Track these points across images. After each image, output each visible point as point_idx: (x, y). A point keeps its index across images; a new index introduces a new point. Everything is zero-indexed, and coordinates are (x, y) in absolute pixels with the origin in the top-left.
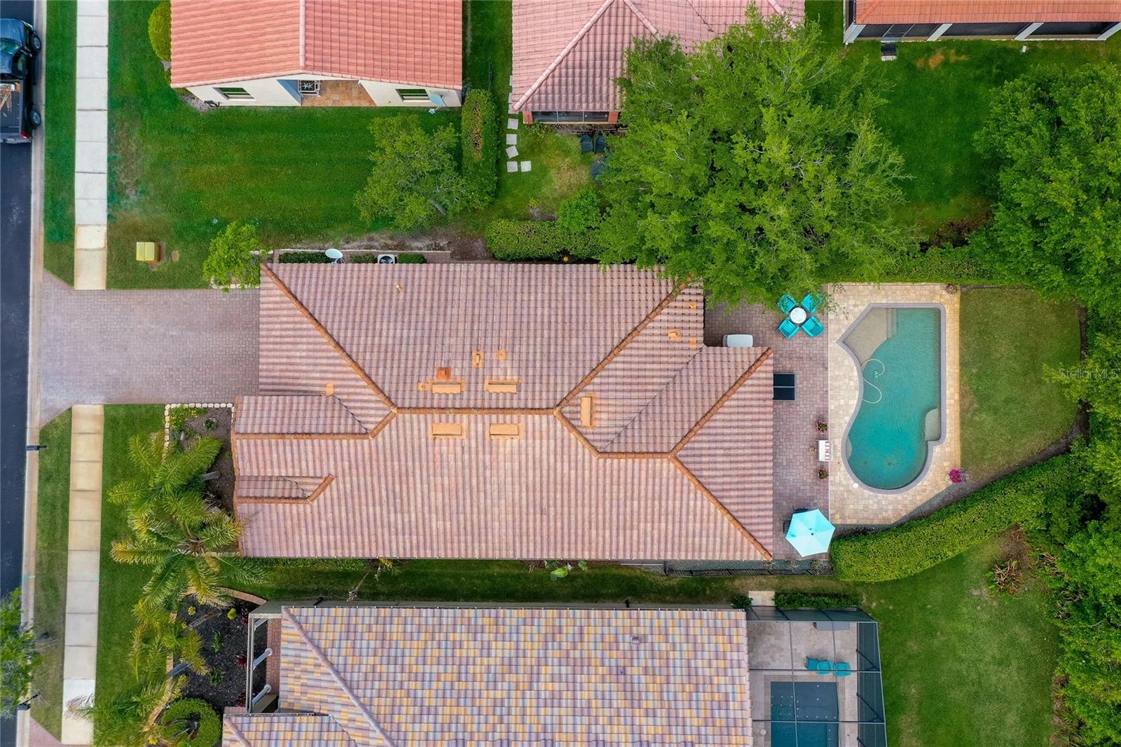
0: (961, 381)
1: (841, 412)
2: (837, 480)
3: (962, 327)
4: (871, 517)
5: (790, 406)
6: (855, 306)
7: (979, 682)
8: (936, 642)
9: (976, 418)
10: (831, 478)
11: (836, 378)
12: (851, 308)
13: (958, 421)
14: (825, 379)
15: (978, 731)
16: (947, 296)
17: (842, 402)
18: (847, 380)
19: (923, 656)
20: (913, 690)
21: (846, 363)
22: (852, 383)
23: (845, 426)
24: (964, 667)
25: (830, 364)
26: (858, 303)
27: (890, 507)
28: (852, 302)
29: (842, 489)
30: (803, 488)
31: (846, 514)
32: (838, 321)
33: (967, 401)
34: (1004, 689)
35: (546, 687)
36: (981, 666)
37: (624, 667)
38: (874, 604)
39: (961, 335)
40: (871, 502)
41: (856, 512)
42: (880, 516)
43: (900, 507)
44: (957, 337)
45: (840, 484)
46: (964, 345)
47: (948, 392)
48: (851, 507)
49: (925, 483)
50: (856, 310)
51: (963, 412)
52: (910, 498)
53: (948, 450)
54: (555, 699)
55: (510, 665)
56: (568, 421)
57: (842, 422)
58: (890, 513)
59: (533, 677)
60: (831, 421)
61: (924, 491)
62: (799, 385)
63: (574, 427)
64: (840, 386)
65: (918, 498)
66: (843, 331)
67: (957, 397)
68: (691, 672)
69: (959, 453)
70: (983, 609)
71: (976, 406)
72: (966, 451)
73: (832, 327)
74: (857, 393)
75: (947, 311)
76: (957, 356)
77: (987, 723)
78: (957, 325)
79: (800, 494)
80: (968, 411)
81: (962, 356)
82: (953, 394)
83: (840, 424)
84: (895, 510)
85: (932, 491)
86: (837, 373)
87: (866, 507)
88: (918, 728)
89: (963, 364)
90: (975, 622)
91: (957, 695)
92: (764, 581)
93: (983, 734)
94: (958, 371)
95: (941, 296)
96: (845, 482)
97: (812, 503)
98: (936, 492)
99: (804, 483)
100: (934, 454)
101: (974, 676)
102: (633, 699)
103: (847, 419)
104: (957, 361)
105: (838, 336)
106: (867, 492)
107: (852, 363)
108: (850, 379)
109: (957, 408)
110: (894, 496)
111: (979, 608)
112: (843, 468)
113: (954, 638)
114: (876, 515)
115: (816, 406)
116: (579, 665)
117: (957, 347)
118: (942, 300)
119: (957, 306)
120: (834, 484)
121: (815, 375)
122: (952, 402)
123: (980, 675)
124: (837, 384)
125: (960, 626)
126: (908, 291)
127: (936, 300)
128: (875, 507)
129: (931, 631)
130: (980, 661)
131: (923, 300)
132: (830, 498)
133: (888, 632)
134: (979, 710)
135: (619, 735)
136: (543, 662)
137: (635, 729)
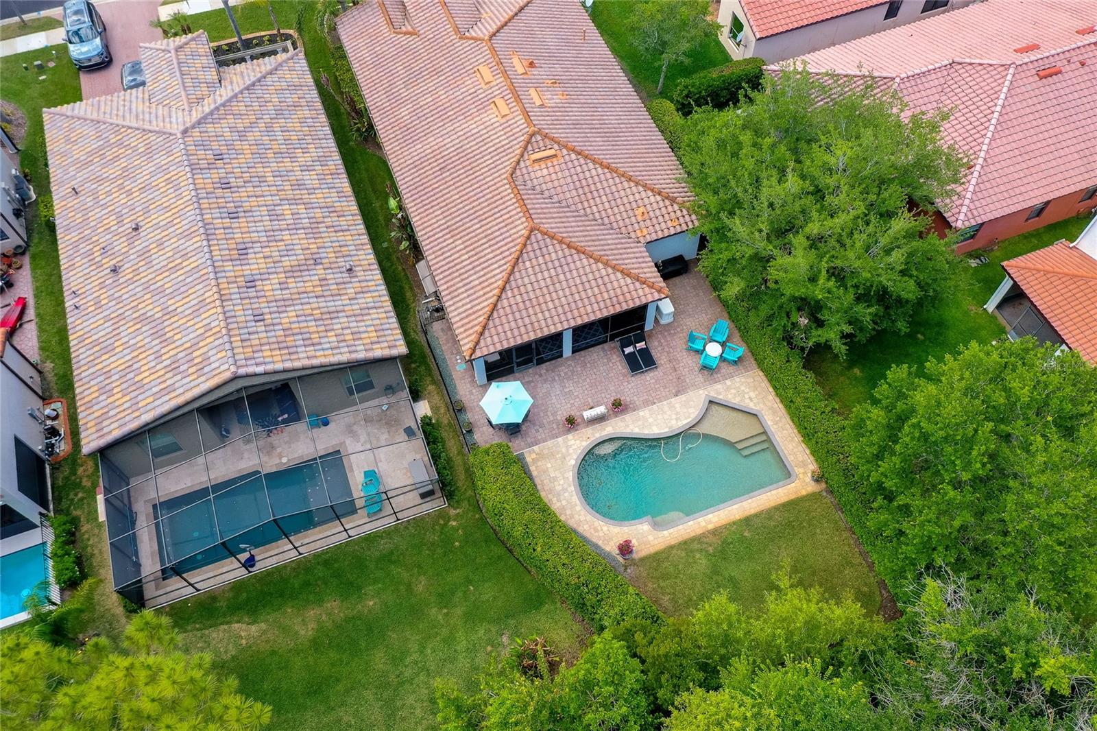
0: (729, 524)
1: (640, 423)
2: (570, 443)
3: (784, 505)
4: (546, 488)
5: (624, 375)
6: (751, 399)
7: (404, 683)
8: (434, 611)
9: (698, 556)
10: (570, 436)
11: (672, 407)
12: (747, 396)
13: (686, 537)
14: (666, 398)
15: (343, 704)
16: (808, 478)
17: (651, 420)
18: (674, 417)
19: (413, 601)
20: (371, 603)
21: (691, 410)
22: (674, 422)
23: (628, 430)
24: (415, 656)
25: (682, 398)
26: (755, 400)
27: (564, 503)
28: (752, 395)
29: (564, 450)
30: (549, 414)
31: (539, 463)
32: (728, 389)
33: (712, 539)
34: (403, 719)
35: (286, 209)
36: (422, 677)
37: (321, 263)
38: (454, 523)
39: (777, 508)
40: (562, 482)
41: (546, 471)
42: (550, 496)
43: (568, 512)
44: (772, 504)
45: (568, 447)
46: (768, 514)
47: (710, 516)
48: (549, 465)
49: (605, 528)
50: (747, 401)
51: (697, 539)
52: (582, 518)
53: (651, 538)
54: (277, 217)
55: (299, 185)
56: (529, 142)
57: (631, 427)
58: (558, 504)
59: (294, 201)
60: (628, 417)
61: (596, 530)
62: (649, 377)
63: (526, 148)
64: (665, 413)
65: (586, 527)
66: (721, 397)
67: (710, 527)
68: (333, 314)
69: (652, 550)
70: (489, 654)
71: (711, 550)
72: (657, 558)
73: (719, 386)
74: (666, 430)
75: (793, 485)
76: (753, 512)
77: (355, 715)
78: (785, 499)
79: (542, 414)
80: (700, 543)
81: (757, 515)
82: (710, 522)
83: (628, 426)
84: (564, 508)
85: (599, 538)
86: (677, 405)
87: (555, 479)
88: (329, 625)
89: (747, 521)
90: (472, 650)
91: (379, 659)
92: (442, 410)
93: (341, 712)
94: (738, 517)
95: (805, 473)
96: (571, 451)
97: (537, 427)
98: (600, 543)
99: (554, 414)
100: (640, 527)
101: (408, 673)
102: (293, 272)
103: (637, 430)
104: (747, 513)
105: (713, 394)
106: (571, 475)
107: (693, 416)
108: (677, 419)
109: (699, 531)
110: (578, 502)
111: (489, 648)
112: (585, 444)
113: (445, 632)
114: (551, 491)
115: (635, 398)
116: (313, 230)
117: (762, 508)
118: (801, 476)
119: (804, 493)
120: (565, 442)
121: (665, 387)
122: (703, 524)
123: (411, 681)
124: (666, 408)
125: (460, 635)
126: (792, 440)
127: (798, 471)
128: (558, 488)
129: (444, 599)
130: (428, 675)
131: (791, 458)
132: (549, 443)
133: (429, 549)
134: (369, 695)
135: (255, 264)
136: (308, 206)
137: (265, 275)
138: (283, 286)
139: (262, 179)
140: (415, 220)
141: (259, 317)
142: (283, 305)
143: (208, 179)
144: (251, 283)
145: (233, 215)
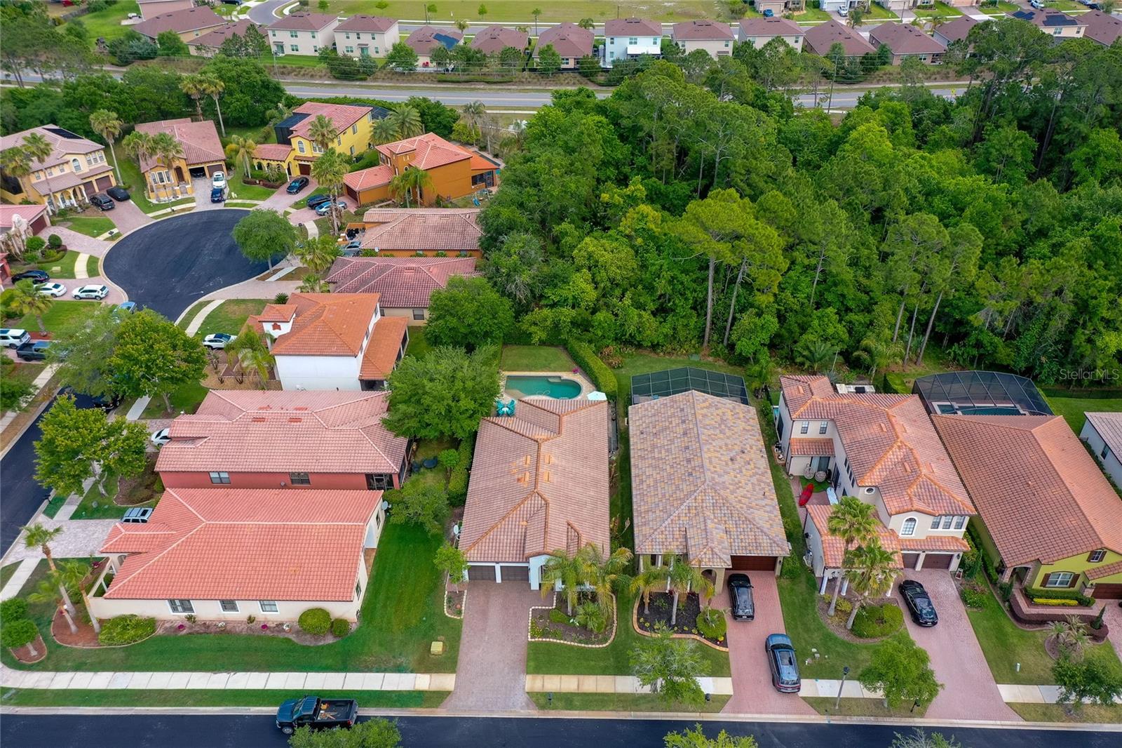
0: (537, 371)
9: (552, 367)
13: (553, 372)
16: (502, 374)
28: (504, 399)
35: (663, 455)
41: (590, 390)
49: (577, 378)
51: (548, 370)
52: (584, 382)
53: (564, 374)
54: (667, 451)
56: (545, 440)
58: (589, 383)
59: (660, 459)
61: (580, 378)
67: (543, 372)
98: (580, 375)
100: (566, 377)
102: (667, 428)
127: (503, 377)
128: (587, 386)
135: (680, 430)
136: (654, 458)
137: (678, 425)
138: (671, 423)
139: (672, 467)
140: (607, 451)
141: (682, 410)
142: (673, 415)
143: (696, 463)
144: (684, 422)
145: (687, 448)
